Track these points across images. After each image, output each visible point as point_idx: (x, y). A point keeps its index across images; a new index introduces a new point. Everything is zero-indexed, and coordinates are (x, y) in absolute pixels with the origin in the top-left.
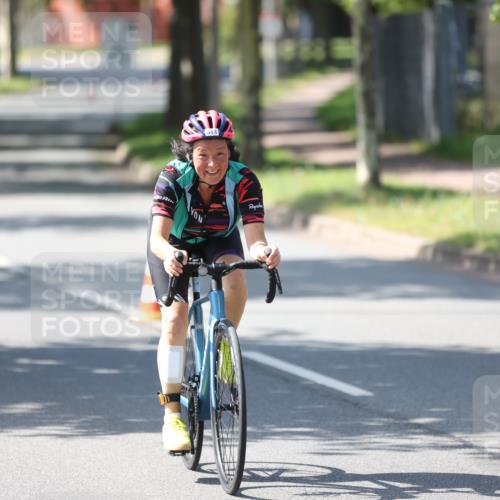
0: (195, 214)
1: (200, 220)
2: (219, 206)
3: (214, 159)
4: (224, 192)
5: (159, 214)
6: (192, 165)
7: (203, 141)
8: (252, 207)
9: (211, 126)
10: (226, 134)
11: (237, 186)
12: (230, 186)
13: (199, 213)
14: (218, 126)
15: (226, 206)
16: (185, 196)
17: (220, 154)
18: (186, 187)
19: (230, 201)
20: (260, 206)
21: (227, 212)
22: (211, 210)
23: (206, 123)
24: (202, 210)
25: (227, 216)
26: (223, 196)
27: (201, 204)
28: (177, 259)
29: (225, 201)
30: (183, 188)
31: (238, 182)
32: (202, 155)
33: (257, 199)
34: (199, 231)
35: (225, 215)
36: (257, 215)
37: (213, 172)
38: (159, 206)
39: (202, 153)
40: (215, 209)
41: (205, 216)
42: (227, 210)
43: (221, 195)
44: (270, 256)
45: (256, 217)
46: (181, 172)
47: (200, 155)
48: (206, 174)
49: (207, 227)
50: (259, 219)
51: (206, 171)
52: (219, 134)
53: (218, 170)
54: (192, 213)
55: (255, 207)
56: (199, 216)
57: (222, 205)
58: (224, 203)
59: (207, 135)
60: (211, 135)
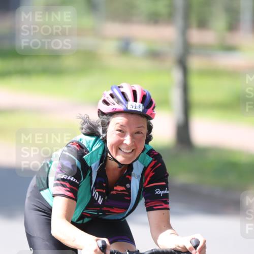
0: (96, 195)
1: (100, 202)
2: (123, 188)
3: (132, 136)
4: (130, 174)
5: (64, 195)
6: (105, 140)
7: (123, 115)
8: (159, 192)
9: (135, 100)
10: (149, 112)
11: (145, 169)
12: (138, 169)
13: (100, 193)
14: (143, 102)
15: (130, 189)
16: (91, 175)
17: (138, 133)
18: (93, 166)
20: (166, 192)
22: (114, 192)
23: (130, 96)
24: (104, 191)
25: (129, 199)
26: (128, 178)
27: (104, 185)
28: (100, 248)
29: (130, 184)
30: (89, 165)
31: (147, 165)
32: (120, 131)
33: (164, 183)
34: (96, 213)
35: (127, 198)
36: (163, 201)
37: (128, 152)
38: (63, 186)
39: (120, 129)
40: (118, 191)
41: (106, 197)
42: (130, 193)
43: (127, 176)
44: (198, 248)
45: (163, 204)
46: (88, 149)
47: (117, 130)
48: (119, 151)
49: (105, 209)
50: (165, 206)
51: (120, 149)
52: (143, 110)
53: (133, 150)
54: (94, 193)
55: (161, 193)
56: (100, 197)
57: (126, 187)
58: (128, 185)
59: (129, 108)
60: (134, 109)
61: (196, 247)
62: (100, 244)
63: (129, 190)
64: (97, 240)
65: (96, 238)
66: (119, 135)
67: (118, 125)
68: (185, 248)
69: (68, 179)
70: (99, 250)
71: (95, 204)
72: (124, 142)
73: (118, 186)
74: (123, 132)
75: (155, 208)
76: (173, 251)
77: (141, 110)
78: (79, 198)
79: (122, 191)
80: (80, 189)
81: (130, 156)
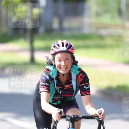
0: (58, 90)
1: (61, 92)
2: (69, 86)
3: (64, 61)
4: (71, 79)
5: (44, 91)
6: (55, 65)
7: (59, 53)
8: (85, 88)
9: (63, 46)
10: (70, 50)
11: (77, 76)
12: (74, 76)
13: (60, 89)
14: (66, 46)
16: (54, 81)
17: (67, 60)
18: (54, 77)
19: (74, 83)
20: (88, 87)
21: (73, 89)
22: (66, 88)
23: (61, 45)
24: (61, 88)
25: (73, 90)
26: (71, 81)
27: (61, 85)
28: (59, 113)
29: (72, 83)
30: (52, 77)
31: (77, 74)
32: (59, 60)
33: (87, 84)
34: (60, 98)
35: (72, 90)
36: (87, 92)
37: (64, 68)
38: (43, 88)
39: (59, 59)
40: (67, 87)
41: (63, 90)
42: (73, 88)
43: (70, 80)
44: (101, 114)
45: (87, 93)
46: (51, 70)
47: (58, 60)
48: (61, 69)
49: (64, 95)
50: (88, 93)
51: (61, 68)
52: (67, 50)
53: (67, 68)
54: (57, 89)
55: (86, 88)
56: (60, 90)
57: (70, 85)
58: (71, 84)
59: (61, 50)
60: (63, 50)
61: (100, 114)
62: (59, 111)
63: (72, 86)
64: (58, 110)
65: (57, 109)
66: (59, 62)
67: (58, 58)
68: (96, 114)
69: (45, 84)
70: (58, 114)
71: (59, 93)
72: (62, 64)
73: (67, 85)
74: (61, 60)
75: (84, 94)
76: (92, 116)
77: (66, 50)
78: (51, 92)
79: (69, 87)
80: (51, 88)
81: (65, 70)
